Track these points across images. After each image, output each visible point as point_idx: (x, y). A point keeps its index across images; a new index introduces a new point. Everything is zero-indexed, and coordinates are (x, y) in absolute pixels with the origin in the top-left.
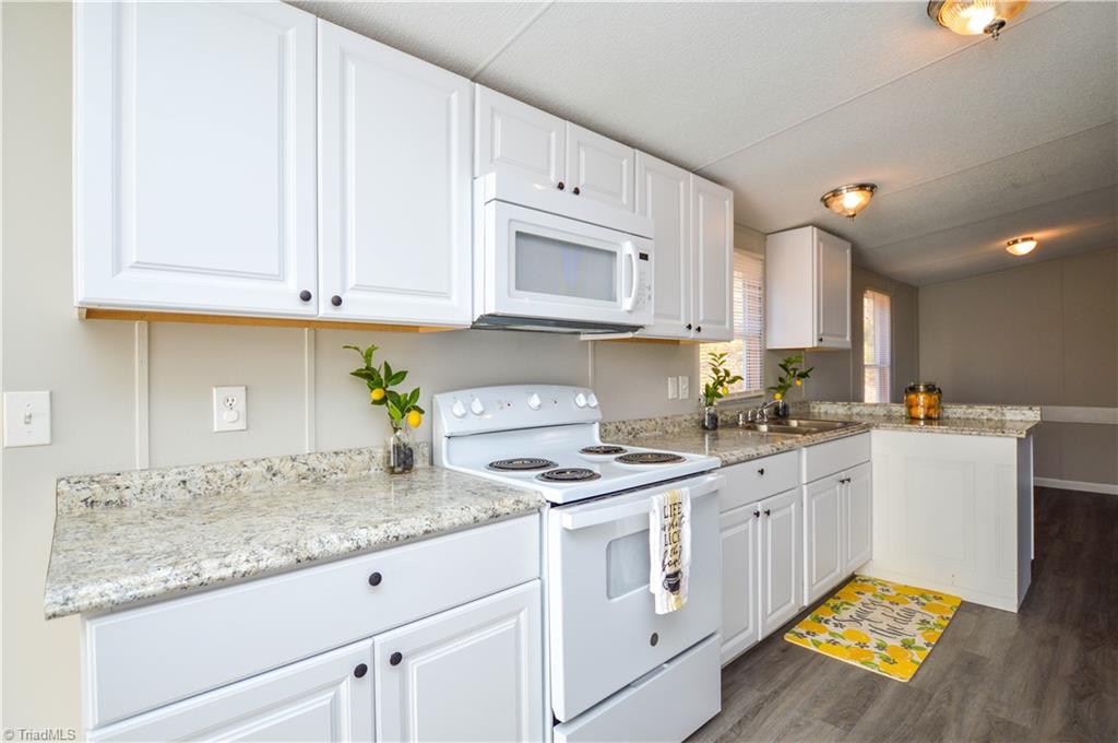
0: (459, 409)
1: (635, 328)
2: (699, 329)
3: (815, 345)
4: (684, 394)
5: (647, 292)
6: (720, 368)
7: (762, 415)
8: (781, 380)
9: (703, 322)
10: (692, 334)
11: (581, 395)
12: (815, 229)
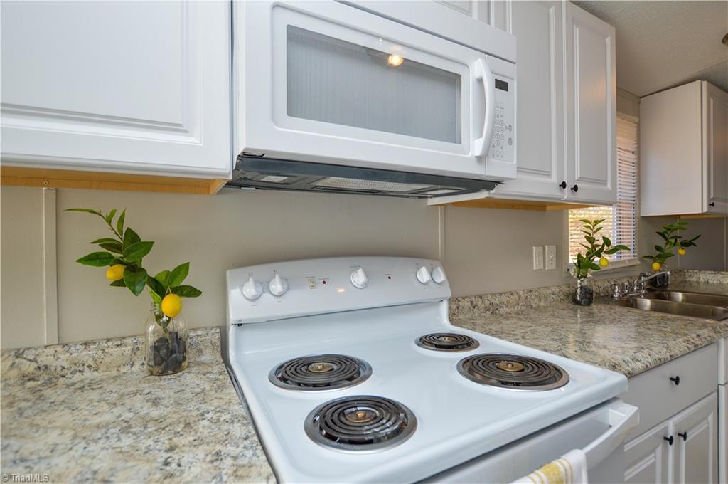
0: (250, 290)
1: (490, 184)
2: (575, 189)
3: (705, 210)
4: (551, 265)
5: (507, 134)
6: (597, 236)
7: (640, 285)
8: (658, 248)
9: (581, 179)
10: (567, 194)
11: (424, 270)
12: (705, 83)
